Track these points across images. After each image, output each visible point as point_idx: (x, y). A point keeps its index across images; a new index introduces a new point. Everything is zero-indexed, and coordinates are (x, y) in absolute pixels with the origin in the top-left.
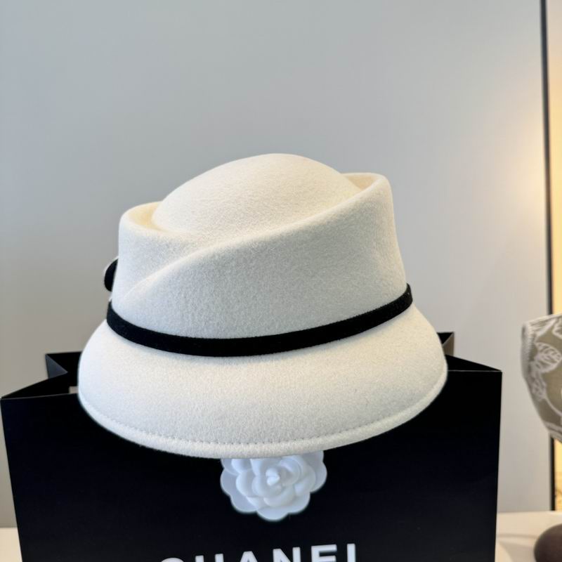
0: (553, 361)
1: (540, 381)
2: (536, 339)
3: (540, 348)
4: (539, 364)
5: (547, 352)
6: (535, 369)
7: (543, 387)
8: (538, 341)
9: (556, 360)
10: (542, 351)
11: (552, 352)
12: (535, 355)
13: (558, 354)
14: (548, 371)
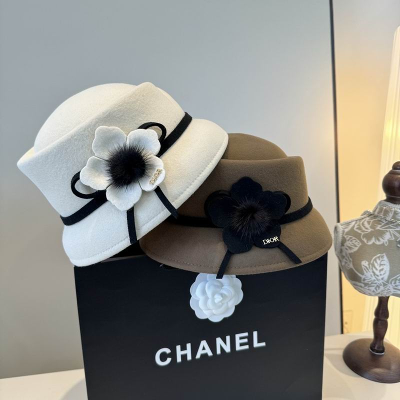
0: (356, 246)
1: (348, 258)
2: (345, 233)
3: (348, 239)
4: (347, 248)
6: (344, 250)
7: (350, 261)
8: (346, 234)
10: (348, 240)
11: (354, 241)
12: (345, 243)
13: (359, 241)
14: (352, 251)
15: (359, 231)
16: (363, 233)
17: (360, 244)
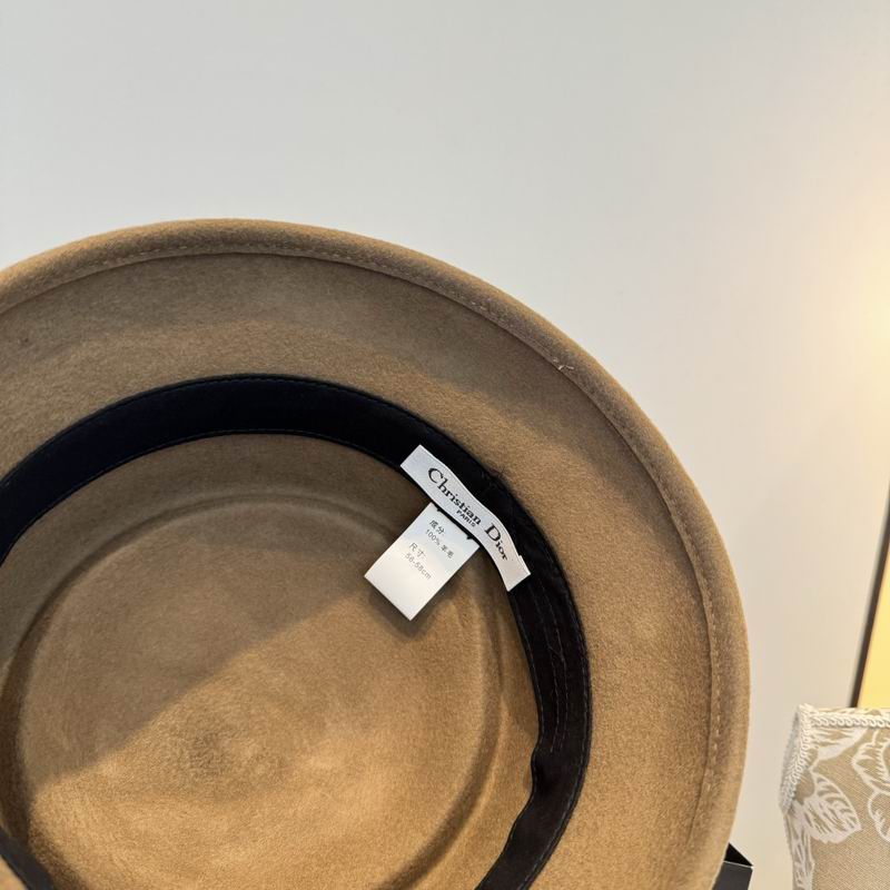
0: (840, 828)
2: (815, 764)
3: (819, 787)
4: (811, 817)
5: (830, 801)
9: (846, 826)
10: (821, 794)
11: (844, 807)
12: (808, 796)
13: (855, 815)
14: (825, 838)
15: (867, 779)
16: (877, 791)
17: (858, 827)
